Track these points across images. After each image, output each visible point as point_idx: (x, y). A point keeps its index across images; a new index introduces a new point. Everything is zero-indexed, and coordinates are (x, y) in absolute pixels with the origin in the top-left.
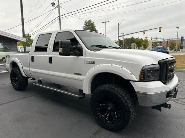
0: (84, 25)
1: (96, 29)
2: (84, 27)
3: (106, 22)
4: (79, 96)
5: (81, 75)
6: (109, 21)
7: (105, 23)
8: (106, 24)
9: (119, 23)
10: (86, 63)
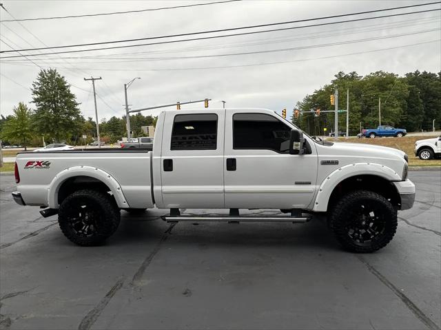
0: (38, 81)
1: (72, 92)
2: (37, 86)
3: (93, 79)
4: (305, 218)
5: (310, 183)
6: (101, 78)
7: (91, 81)
8: (93, 83)
9: (125, 85)
10: (322, 164)
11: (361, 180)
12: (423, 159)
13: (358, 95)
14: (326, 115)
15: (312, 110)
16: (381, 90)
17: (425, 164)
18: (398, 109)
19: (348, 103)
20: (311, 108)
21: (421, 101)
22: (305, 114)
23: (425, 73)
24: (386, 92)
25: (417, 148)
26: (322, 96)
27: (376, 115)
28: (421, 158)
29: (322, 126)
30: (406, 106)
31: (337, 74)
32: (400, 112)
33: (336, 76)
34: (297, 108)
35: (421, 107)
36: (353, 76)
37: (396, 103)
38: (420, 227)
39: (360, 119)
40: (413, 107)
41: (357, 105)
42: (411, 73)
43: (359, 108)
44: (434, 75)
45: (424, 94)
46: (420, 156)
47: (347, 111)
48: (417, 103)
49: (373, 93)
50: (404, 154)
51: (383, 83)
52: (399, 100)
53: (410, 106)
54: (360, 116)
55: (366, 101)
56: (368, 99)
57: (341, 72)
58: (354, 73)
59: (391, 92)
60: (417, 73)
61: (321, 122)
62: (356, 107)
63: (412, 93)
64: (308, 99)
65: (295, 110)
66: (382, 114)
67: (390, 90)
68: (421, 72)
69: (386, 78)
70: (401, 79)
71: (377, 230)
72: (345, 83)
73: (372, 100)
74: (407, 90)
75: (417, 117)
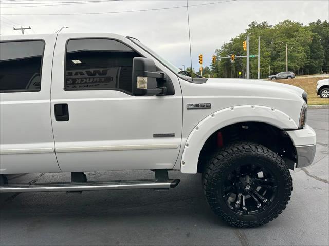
4: (170, 184)
5: (173, 136)
6: (30, 28)
8: (23, 33)
10: (188, 109)
11: (247, 127)
12: (324, 98)
13: (269, 43)
14: (241, 61)
15: (229, 57)
16: (288, 38)
17: (325, 102)
18: (303, 54)
19: (259, 49)
20: (228, 54)
21: (322, 46)
22: (223, 60)
23: (326, 22)
24: (292, 39)
25: (318, 87)
26: (238, 43)
27: (284, 60)
28: (322, 97)
29: (237, 70)
30: (310, 52)
31: (251, 23)
32: (305, 56)
33: (249, 25)
34: (216, 55)
35: (322, 52)
36: (264, 25)
37: (301, 48)
38: (321, 180)
39: (269, 63)
40: (316, 52)
41: (267, 51)
42: (313, 23)
43: (269, 53)
45: (324, 41)
46: (321, 96)
47: (259, 56)
48: (318, 49)
49: (281, 40)
50: (302, 91)
51: (290, 30)
52: (304, 46)
53: (313, 52)
54: (270, 61)
55: (275, 47)
56: (277, 46)
57: (254, 22)
58: (265, 22)
59: (297, 39)
60: (319, 22)
61: (236, 67)
62: (267, 53)
63: (315, 40)
64: (225, 47)
65: (214, 57)
66: (288, 58)
67: (296, 37)
68: (322, 21)
69: (293, 26)
70: (305, 27)
71: (265, 197)
72: (257, 31)
73: (281, 46)
74: (310, 37)
75: (318, 61)
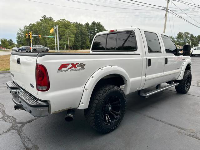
18: (73, 38)
21: (80, 36)
23: (79, 23)
27: (65, 41)
30: (75, 38)
31: (43, 16)
32: (74, 40)
34: (20, 32)
35: (80, 39)
36: (50, 19)
40: (77, 39)
42: (74, 23)
44: (83, 25)
45: (80, 33)
49: (62, 30)
51: (66, 25)
52: (73, 34)
58: (51, 17)
63: (77, 32)
64: (26, 28)
65: (18, 33)
67: (69, 29)
68: (78, 23)
69: (67, 23)
74: (75, 30)
75: (79, 43)
